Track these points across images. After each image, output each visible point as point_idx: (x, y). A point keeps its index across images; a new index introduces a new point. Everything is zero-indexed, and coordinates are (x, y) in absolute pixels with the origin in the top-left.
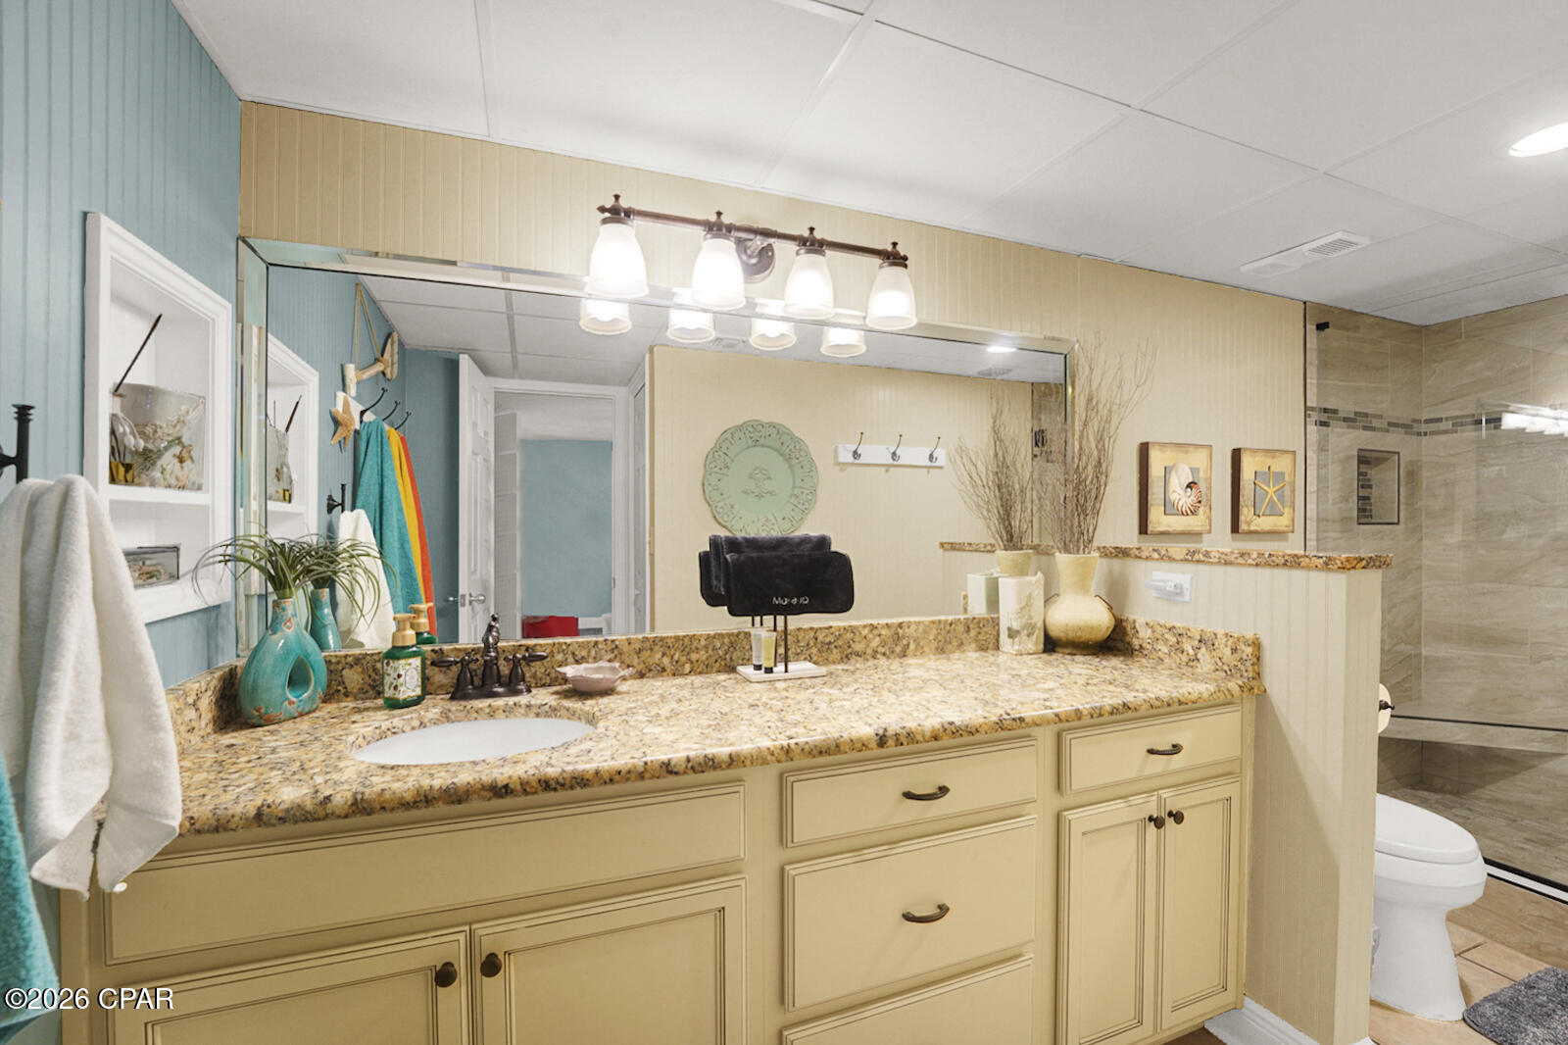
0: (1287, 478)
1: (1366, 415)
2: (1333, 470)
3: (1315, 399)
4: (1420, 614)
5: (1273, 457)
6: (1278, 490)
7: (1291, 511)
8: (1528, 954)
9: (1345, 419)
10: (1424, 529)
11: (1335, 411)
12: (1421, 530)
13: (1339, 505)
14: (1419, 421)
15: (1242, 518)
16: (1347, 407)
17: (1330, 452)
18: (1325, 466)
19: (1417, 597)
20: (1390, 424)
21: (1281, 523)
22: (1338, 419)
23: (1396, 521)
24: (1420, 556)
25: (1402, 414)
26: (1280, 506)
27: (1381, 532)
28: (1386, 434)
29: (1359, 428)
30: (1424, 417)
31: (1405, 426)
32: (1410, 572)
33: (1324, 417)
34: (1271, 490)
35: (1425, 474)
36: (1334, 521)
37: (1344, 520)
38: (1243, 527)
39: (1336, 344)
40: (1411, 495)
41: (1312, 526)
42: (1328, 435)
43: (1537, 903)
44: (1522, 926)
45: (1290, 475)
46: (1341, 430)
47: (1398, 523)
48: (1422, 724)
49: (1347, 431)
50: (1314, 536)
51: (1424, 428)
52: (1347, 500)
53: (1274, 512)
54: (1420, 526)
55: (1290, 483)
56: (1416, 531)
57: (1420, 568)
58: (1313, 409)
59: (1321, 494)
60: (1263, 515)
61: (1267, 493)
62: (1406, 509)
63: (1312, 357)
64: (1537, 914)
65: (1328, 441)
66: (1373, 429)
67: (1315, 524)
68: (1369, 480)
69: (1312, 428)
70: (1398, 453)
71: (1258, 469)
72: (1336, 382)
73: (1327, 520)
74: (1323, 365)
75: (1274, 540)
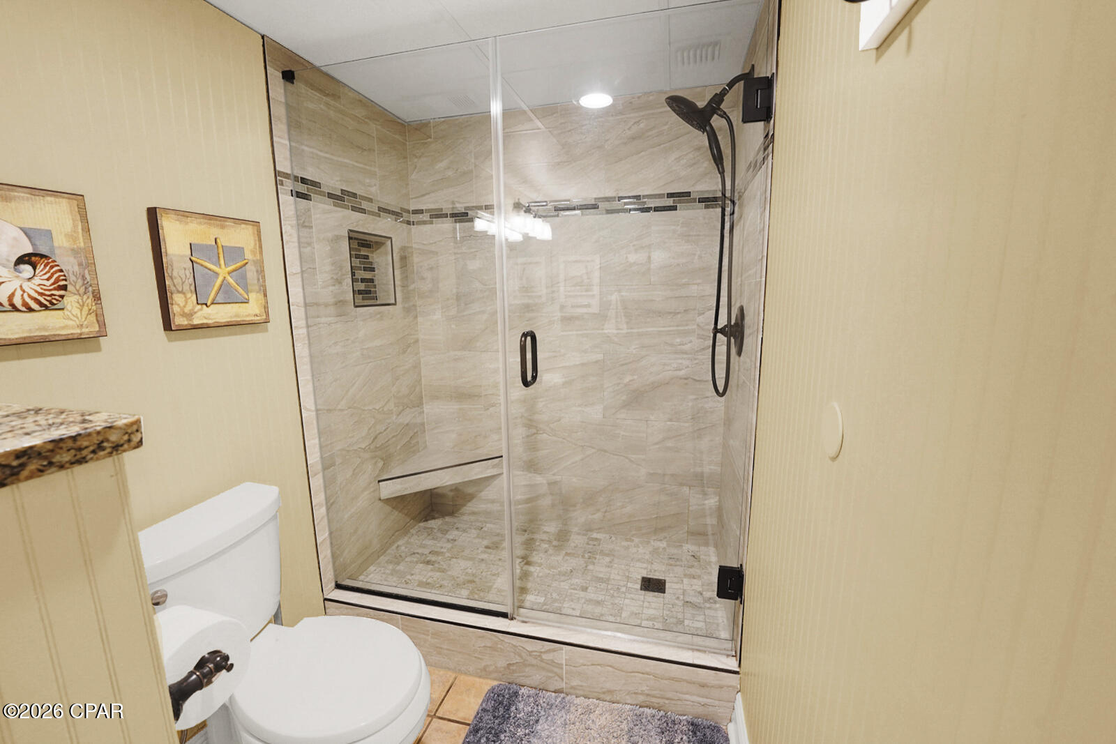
0: (248, 255)
1: (354, 195)
2: (321, 250)
3: (288, 163)
4: (420, 380)
5: (223, 227)
6: (234, 270)
7: (261, 296)
8: (480, 677)
9: (330, 196)
10: (418, 308)
11: (316, 184)
12: (416, 310)
13: (331, 288)
14: (408, 211)
15: (175, 309)
16: (332, 182)
17: (314, 230)
18: (309, 244)
19: (417, 366)
20: (380, 209)
21: (250, 310)
22: (322, 194)
23: (393, 302)
24: (417, 331)
25: (391, 201)
26: (241, 291)
27: (379, 313)
28: (378, 218)
29: (346, 207)
30: (412, 208)
31: (393, 213)
32: (409, 346)
33: (302, 188)
34: (223, 271)
35: (416, 259)
36: (326, 305)
37: (340, 303)
38: (178, 321)
39: (311, 106)
40: (405, 278)
41: (298, 313)
42: (309, 210)
43: (483, 637)
44: (475, 657)
45: (253, 252)
46: (327, 207)
47: (395, 304)
48: (420, 477)
49: (333, 208)
50: (303, 323)
51: (413, 218)
52: (340, 283)
53: (229, 297)
54: (414, 306)
55: (255, 262)
56: (410, 310)
57: (417, 341)
58: (287, 176)
59: (305, 275)
60: (212, 303)
61: (217, 274)
62: (403, 291)
63: (279, 111)
64: (483, 645)
65: (310, 216)
66: (363, 211)
67: (303, 309)
68: (371, 263)
69: (288, 200)
70: (390, 238)
71: (193, 243)
72: (315, 151)
73: (317, 304)
74: (294, 125)
75: (236, 334)
